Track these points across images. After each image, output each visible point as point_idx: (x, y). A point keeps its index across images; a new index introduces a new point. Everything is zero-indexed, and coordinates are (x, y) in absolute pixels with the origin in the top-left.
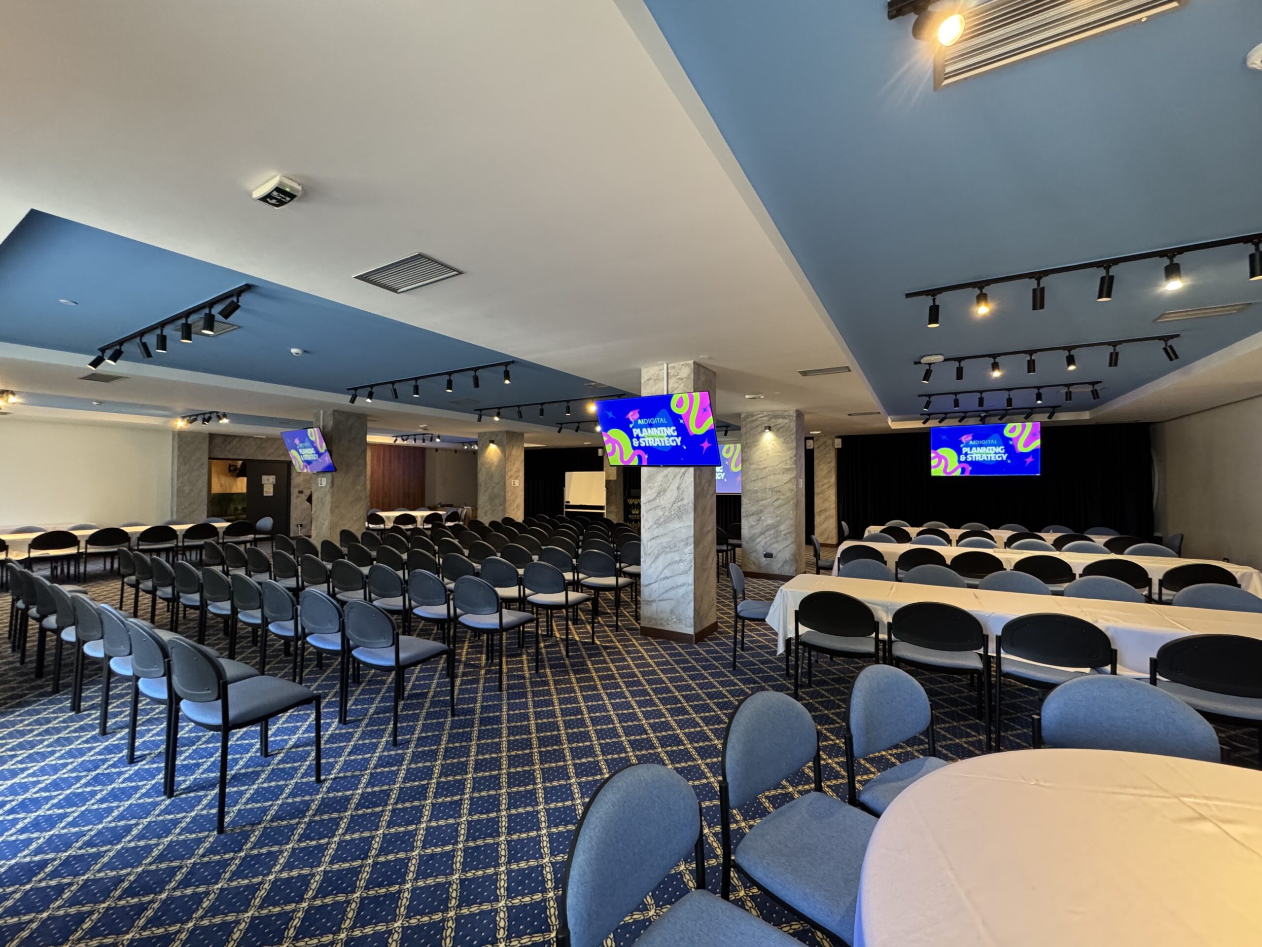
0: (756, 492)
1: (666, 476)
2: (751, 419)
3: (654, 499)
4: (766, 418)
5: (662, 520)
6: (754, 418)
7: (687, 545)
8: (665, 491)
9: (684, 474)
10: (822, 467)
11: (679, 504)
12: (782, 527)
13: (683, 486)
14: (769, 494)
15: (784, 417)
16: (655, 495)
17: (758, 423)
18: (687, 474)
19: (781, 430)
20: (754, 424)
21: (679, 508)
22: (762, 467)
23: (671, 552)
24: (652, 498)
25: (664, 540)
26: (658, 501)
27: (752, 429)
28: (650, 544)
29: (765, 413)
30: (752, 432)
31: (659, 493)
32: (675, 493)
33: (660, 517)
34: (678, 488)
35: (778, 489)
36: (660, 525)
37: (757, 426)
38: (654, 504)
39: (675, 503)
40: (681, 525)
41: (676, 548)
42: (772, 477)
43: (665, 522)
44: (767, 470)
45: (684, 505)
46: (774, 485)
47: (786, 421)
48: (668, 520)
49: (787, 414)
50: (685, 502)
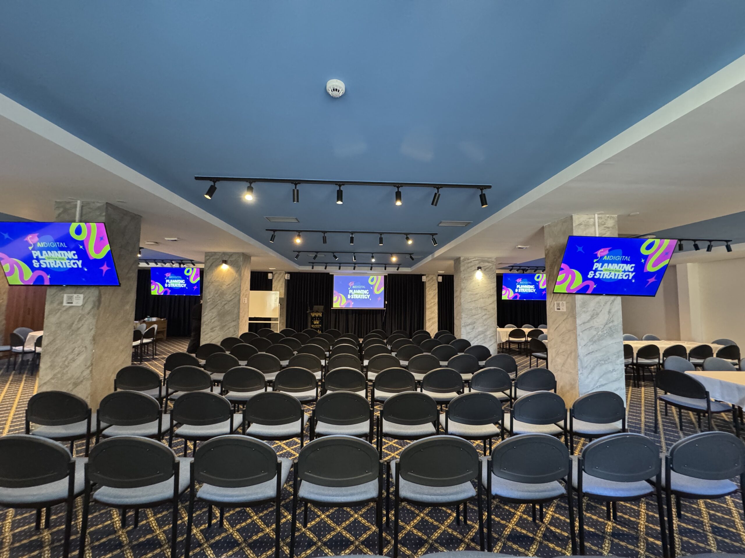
0: (471, 310)
1: (598, 302)
2: (467, 261)
3: (589, 321)
4: (477, 262)
5: (596, 338)
6: (470, 261)
7: (618, 357)
8: (597, 314)
9: (613, 301)
10: (430, 292)
11: (611, 325)
12: (488, 333)
13: (613, 311)
14: (480, 311)
15: (489, 262)
16: (589, 318)
17: (472, 264)
18: (615, 302)
19: (487, 270)
20: (470, 265)
21: (610, 328)
22: (475, 293)
23: (605, 364)
24: (586, 320)
25: (598, 355)
26: (591, 323)
27: (468, 268)
28: (586, 359)
29: (477, 258)
30: (468, 270)
31: (592, 317)
32: (607, 316)
33: (594, 336)
34: (609, 312)
35: (484, 308)
36: (595, 342)
37: (471, 266)
38: (588, 325)
39: (606, 324)
40: (614, 341)
41: (610, 360)
42: (481, 300)
43: (599, 340)
44: (478, 295)
45: (614, 326)
46: (483, 305)
47: (490, 264)
48: (601, 338)
49: (490, 260)
50: (615, 323)
